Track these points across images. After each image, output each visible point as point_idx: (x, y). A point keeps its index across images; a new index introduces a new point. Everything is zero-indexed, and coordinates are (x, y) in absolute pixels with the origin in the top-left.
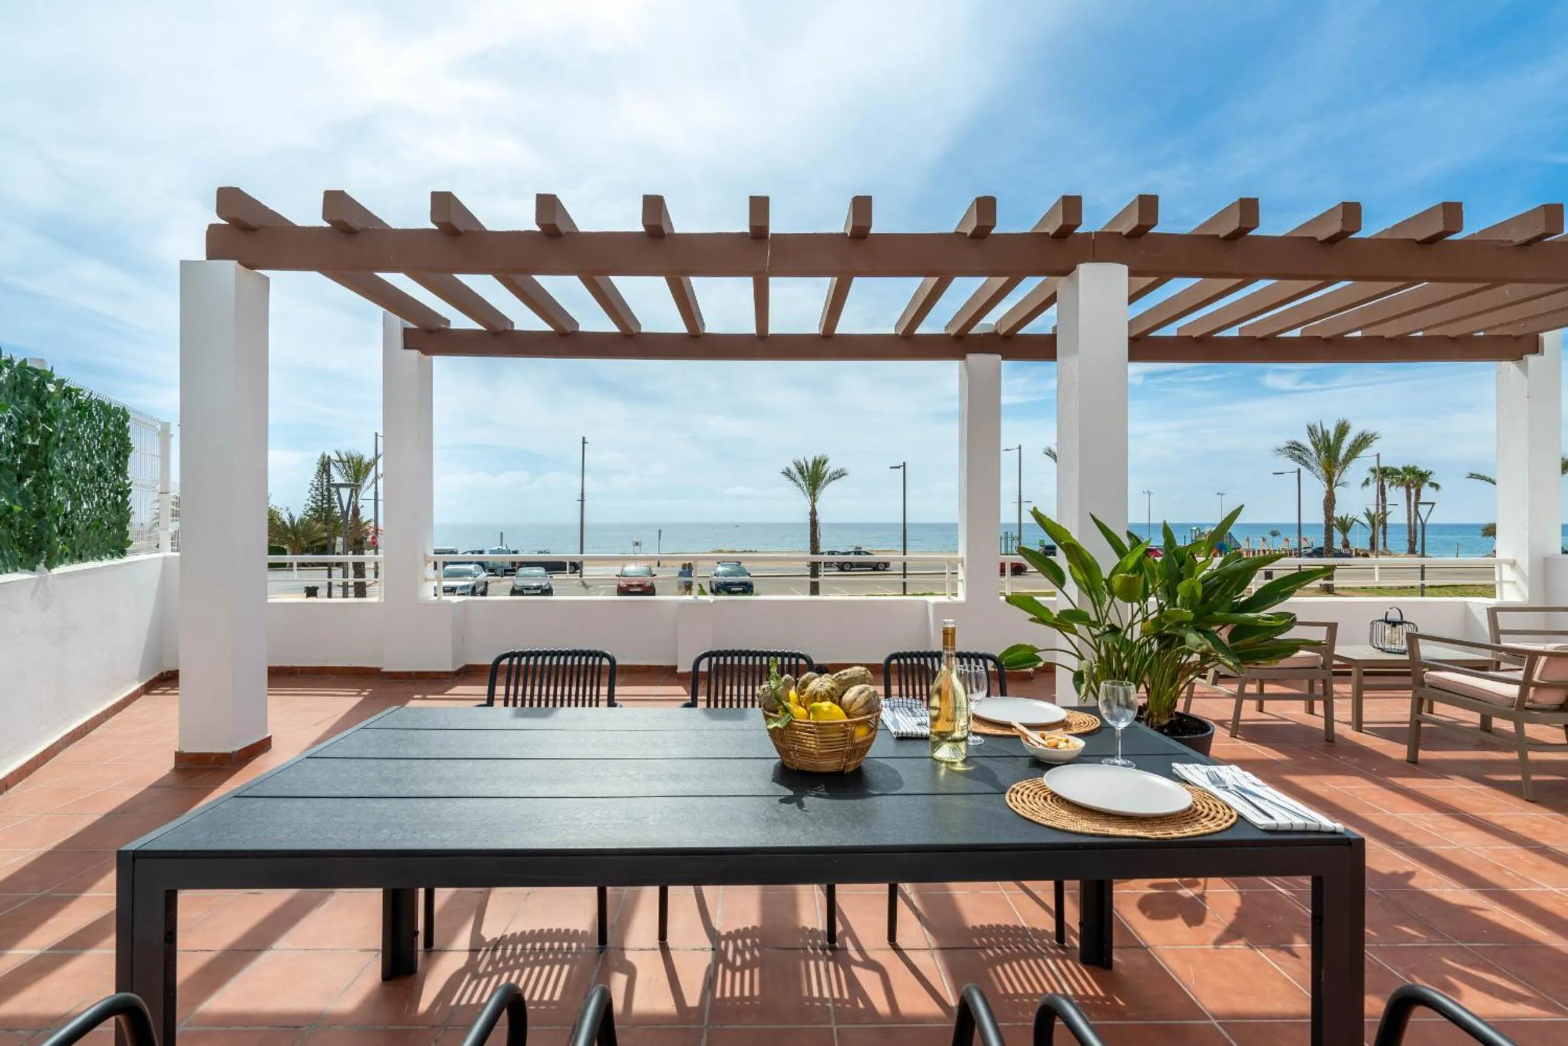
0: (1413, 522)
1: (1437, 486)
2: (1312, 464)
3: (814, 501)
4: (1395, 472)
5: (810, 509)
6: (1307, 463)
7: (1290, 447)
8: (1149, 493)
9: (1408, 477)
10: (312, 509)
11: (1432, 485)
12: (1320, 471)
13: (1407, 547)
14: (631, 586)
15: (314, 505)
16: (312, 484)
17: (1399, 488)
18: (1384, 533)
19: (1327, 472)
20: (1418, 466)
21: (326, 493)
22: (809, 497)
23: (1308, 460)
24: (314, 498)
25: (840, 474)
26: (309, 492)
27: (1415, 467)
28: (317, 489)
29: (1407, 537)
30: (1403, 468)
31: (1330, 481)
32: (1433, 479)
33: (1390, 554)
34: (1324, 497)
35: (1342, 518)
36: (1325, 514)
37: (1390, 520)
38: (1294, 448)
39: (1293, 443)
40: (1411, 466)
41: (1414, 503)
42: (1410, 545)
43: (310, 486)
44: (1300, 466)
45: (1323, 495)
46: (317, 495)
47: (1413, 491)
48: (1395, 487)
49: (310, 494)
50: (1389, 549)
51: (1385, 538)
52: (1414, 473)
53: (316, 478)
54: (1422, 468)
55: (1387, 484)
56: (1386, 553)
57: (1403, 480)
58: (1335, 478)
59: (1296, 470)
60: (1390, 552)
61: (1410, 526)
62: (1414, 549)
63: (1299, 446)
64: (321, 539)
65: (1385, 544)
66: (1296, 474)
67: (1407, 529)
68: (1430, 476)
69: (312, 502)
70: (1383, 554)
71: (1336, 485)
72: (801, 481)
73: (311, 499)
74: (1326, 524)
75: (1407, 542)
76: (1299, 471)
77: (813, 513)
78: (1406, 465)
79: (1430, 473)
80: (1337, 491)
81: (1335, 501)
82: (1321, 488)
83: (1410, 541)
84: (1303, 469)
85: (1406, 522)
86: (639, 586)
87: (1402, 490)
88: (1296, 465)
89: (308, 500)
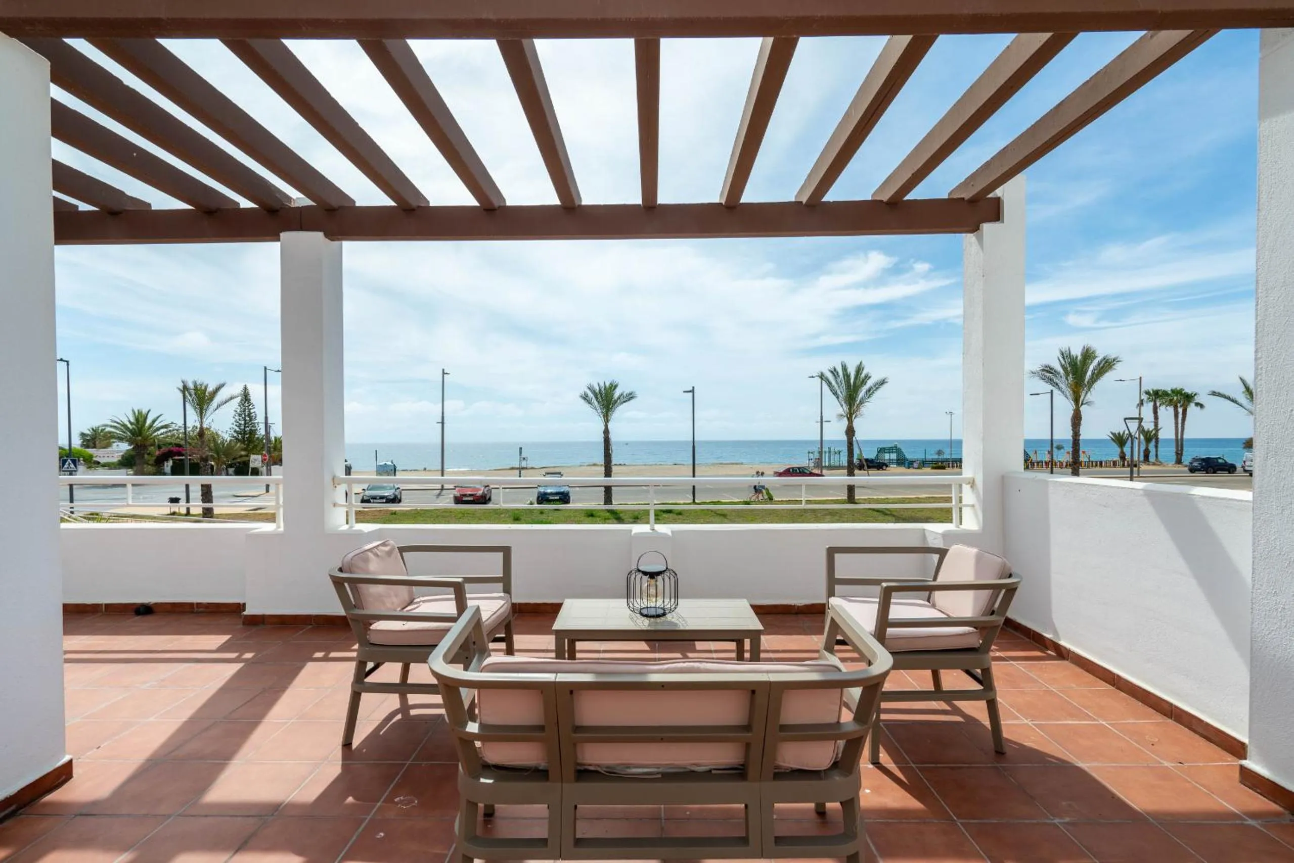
0: (1179, 437)
1: (1202, 406)
2: (1061, 385)
3: (607, 421)
4: (1165, 393)
5: (603, 428)
6: (1057, 384)
7: (1043, 370)
8: (951, 413)
9: (1175, 398)
10: (235, 431)
11: (1197, 404)
12: (1069, 392)
13: (1174, 458)
14: (465, 495)
15: (237, 429)
16: (236, 411)
17: (1168, 408)
18: (1156, 447)
19: (1074, 392)
20: (1184, 388)
21: (247, 419)
22: (603, 418)
23: (1058, 382)
24: (238, 422)
25: (630, 397)
26: (234, 418)
27: (1182, 390)
28: (240, 415)
29: (1174, 449)
30: (1172, 390)
31: (1076, 400)
32: (1197, 399)
33: (1161, 464)
34: (1071, 415)
35: (1119, 434)
36: (1073, 430)
37: (1161, 435)
38: (1047, 371)
39: (1046, 367)
40: (1178, 389)
41: (1181, 420)
42: (1177, 456)
43: (234, 413)
44: (1052, 388)
45: (1071, 413)
46: (240, 420)
47: (1180, 410)
48: (1164, 406)
49: (234, 420)
50: (1160, 460)
51: (1157, 451)
52: (1181, 394)
53: (240, 406)
54: (1188, 390)
55: (1158, 404)
56: (1158, 463)
57: (1171, 400)
58: (1082, 398)
59: (1050, 391)
60: (1160, 462)
61: (1177, 440)
62: (1181, 460)
63: (1051, 369)
64: (241, 456)
65: (1157, 456)
66: (1050, 395)
67: (1174, 444)
68: (1196, 397)
69: (236, 425)
70: (1154, 464)
71: (1082, 405)
72: (596, 403)
73: (235, 423)
74: (1073, 438)
75: (1174, 454)
76: (1052, 391)
77: (606, 432)
78: (1174, 387)
79: (1195, 395)
80: (1083, 409)
81: (1081, 418)
82: (1069, 407)
83: (1177, 454)
84: (1056, 392)
85: (1173, 437)
86: (471, 495)
87: (1171, 409)
88: (1049, 387)
89: (233, 424)
